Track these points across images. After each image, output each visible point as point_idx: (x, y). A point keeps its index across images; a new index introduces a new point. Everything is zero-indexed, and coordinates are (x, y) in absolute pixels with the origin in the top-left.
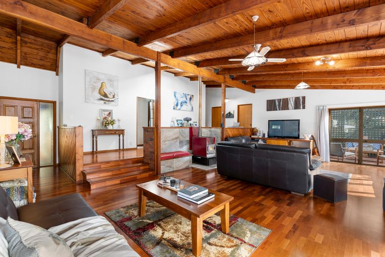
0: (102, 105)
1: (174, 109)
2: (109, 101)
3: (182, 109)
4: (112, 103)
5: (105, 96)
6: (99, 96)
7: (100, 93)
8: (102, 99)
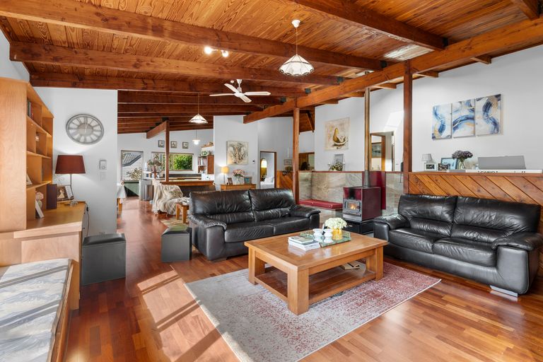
0: (336, 151)
1: (434, 138)
2: (340, 145)
3: (454, 135)
4: (343, 147)
5: (338, 141)
6: (333, 143)
7: (334, 140)
8: (335, 145)
